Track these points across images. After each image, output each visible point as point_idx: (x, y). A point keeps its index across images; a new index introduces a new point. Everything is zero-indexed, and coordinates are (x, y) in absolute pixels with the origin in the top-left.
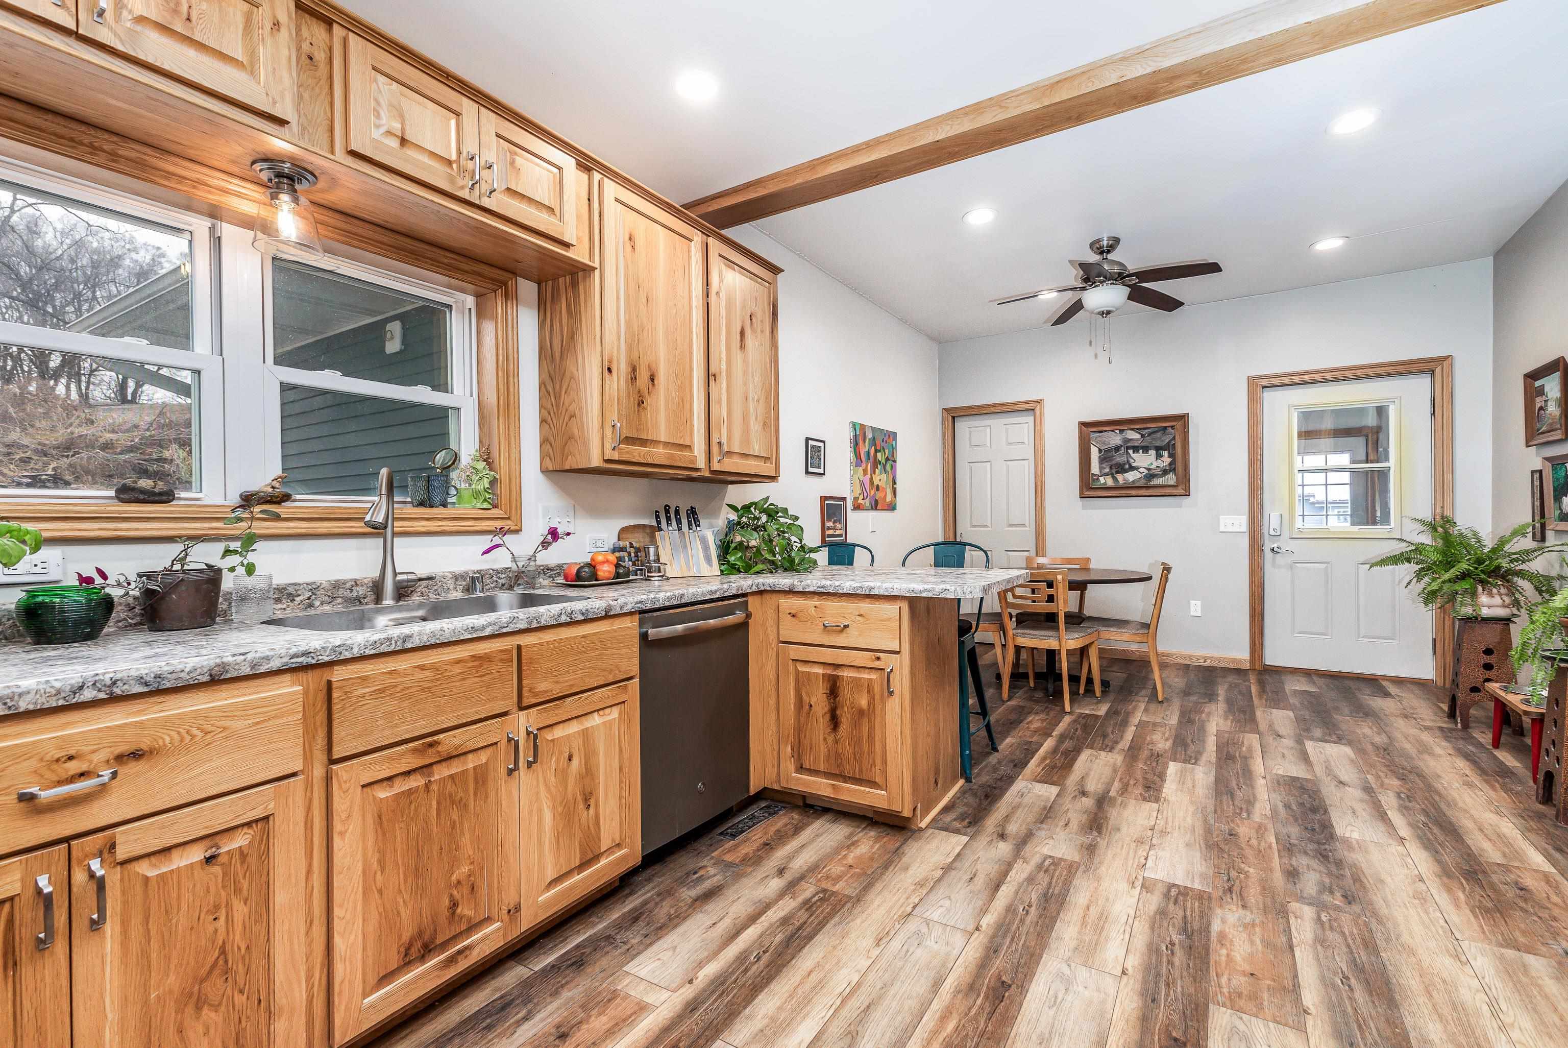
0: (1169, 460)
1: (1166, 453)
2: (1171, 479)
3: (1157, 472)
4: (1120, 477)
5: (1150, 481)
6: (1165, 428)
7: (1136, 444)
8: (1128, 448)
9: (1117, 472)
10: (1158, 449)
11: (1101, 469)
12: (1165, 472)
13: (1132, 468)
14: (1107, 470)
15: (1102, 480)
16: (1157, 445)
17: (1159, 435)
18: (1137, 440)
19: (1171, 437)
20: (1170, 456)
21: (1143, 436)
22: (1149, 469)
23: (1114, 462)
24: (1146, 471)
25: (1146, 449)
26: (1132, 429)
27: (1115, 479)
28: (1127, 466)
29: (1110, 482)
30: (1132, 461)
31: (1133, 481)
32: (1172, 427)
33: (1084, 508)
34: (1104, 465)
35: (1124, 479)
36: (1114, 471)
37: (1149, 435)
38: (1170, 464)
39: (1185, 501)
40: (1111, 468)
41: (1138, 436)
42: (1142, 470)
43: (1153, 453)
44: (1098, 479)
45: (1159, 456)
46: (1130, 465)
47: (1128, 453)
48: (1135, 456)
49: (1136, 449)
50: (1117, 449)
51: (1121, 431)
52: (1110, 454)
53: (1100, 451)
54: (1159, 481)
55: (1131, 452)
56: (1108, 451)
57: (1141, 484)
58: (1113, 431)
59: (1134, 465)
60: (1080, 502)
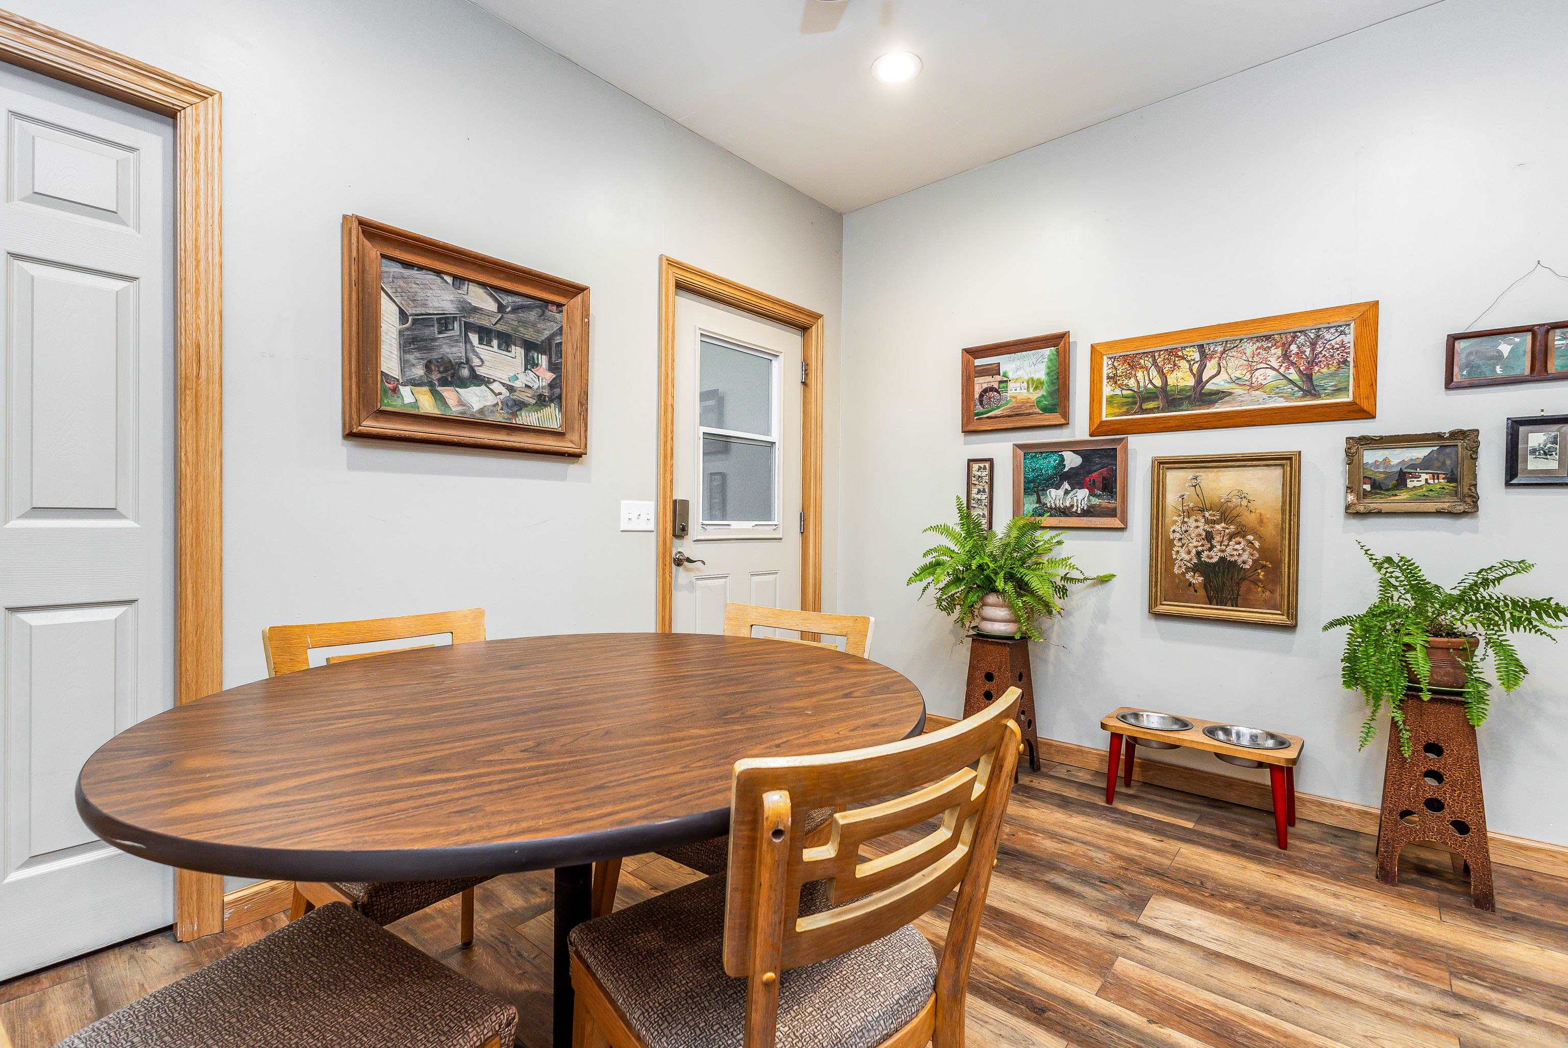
0: (550, 376)
1: (543, 360)
2: (551, 417)
3: (526, 397)
4: (448, 393)
5: (514, 415)
6: (547, 302)
7: (486, 322)
8: (469, 327)
9: (444, 382)
10: (529, 346)
11: (404, 364)
12: (542, 401)
13: (477, 379)
14: (419, 371)
15: (405, 391)
16: (527, 337)
17: (532, 316)
18: (489, 314)
19: (556, 327)
20: (554, 367)
21: (501, 308)
22: (511, 389)
23: (435, 355)
24: (505, 393)
25: (506, 341)
26: (483, 285)
27: (439, 398)
28: (465, 372)
29: (427, 404)
30: (476, 362)
31: (481, 411)
32: (559, 305)
33: (352, 466)
34: (411, 357)
35: (461, 403)
36: (435, 376)
37: (515, 310)
38: (552, 386)
39: (572, 469)
40: (428, 367)
41: (492, 306)
42: (496, 387)
43: (518, 352)
44: (395, 390)
45: (530, 364)
46: (472, 370)
47: (467, 340)
48: (482, 350)
49: (486, 334)
50: (445, 322)
51: (459, 280)
52: (427, 332)
53: (403, 315)
54: (528, 418)
55: (474, 338)
56: (422, 321)
57: (499, 417)
58: (438, 273)
59: (481, 371)
60: (343, 450)
